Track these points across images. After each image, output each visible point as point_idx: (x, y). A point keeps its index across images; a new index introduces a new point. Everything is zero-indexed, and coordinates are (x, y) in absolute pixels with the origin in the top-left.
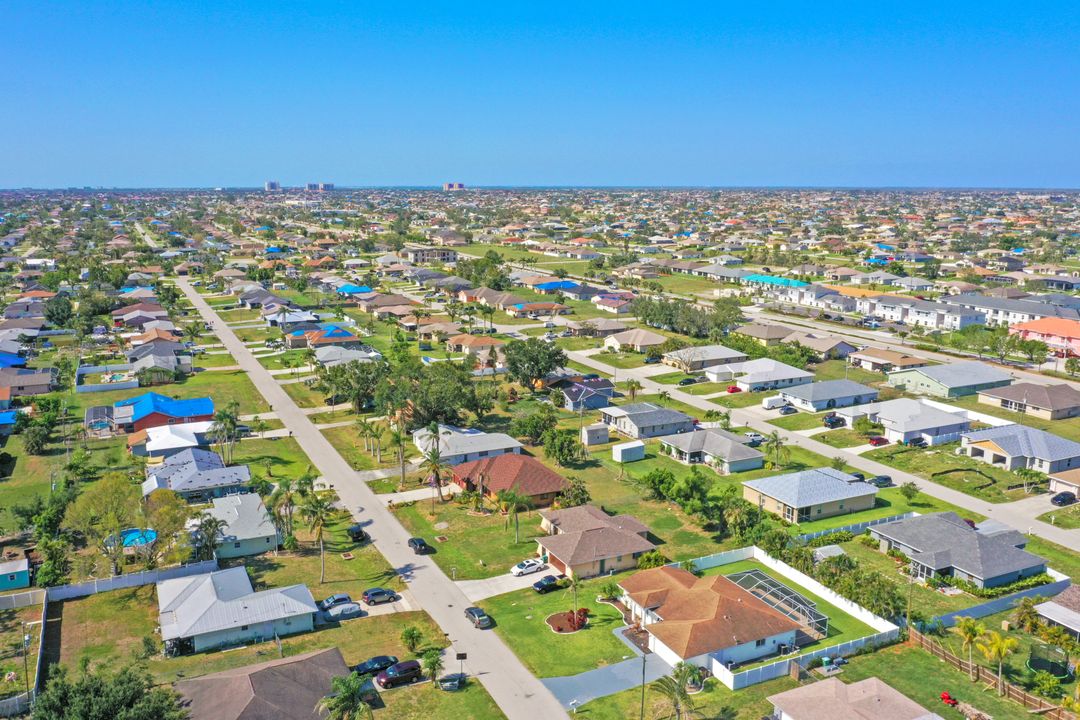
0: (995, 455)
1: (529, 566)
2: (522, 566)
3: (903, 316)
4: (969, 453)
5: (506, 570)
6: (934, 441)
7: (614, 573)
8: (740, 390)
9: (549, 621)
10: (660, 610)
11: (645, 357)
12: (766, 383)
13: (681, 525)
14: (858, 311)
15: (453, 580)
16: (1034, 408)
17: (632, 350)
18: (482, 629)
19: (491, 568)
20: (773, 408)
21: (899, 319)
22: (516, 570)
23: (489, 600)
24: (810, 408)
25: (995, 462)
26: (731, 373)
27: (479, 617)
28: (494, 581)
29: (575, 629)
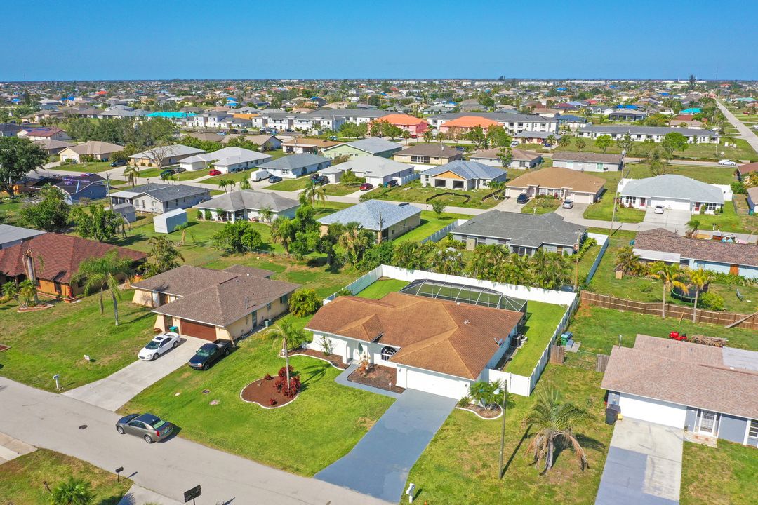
0: (454, 181)
1: (164, 343)
2: (152, 345)
3: (290, 126)
4: (433, 185)
5: (131, 358)
6: (403, 181)
7: (270, 324)
8: (220, 173)
9: (245, 396)
10: (384, 338)
11: (111, 163)
12: (240, 165)
13: (284, 268)
14: (254, 126)
15: (58, 392)
16: (435, 158)
17: (92, 160)
18: (163, 441)
19: (104, 361)
20: (261, 180)
21: (287, 128)
22: (146, 353)
23: (136, 400)
24: (291, 176)
25: (454, 187)
26: (204, 162)
27: (152, 424)
28: (124, 374)
29: (292, 396)
